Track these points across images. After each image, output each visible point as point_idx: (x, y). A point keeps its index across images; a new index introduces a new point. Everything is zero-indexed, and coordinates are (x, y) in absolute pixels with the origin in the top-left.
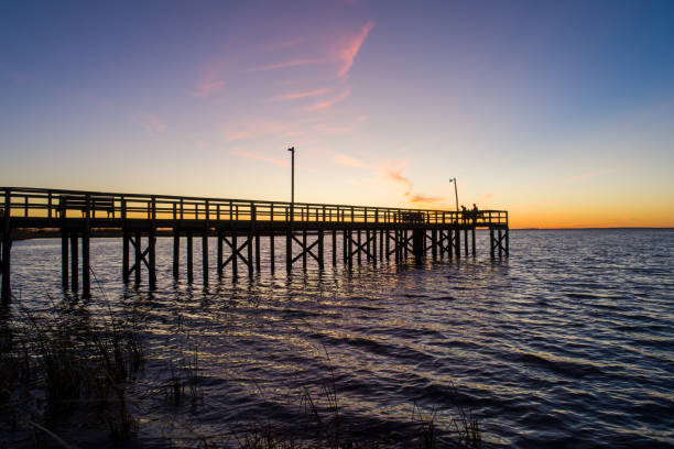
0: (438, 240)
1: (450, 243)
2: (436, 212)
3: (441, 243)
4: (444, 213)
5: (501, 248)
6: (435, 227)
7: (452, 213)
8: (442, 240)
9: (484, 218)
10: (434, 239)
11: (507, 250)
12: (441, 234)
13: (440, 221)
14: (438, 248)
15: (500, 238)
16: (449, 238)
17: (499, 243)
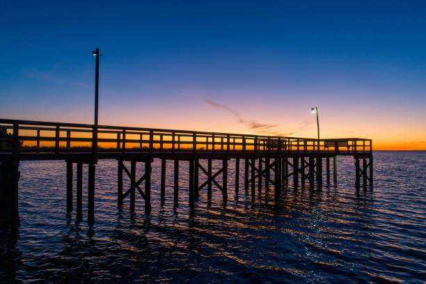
0: (300, 167)
1: (311, 171)
2: (298, 140)
3: (302, 171)
4: (306, 140)
5: (365, 177)
6: (297, 155)
7: (313, 140)
8: (303, 167)
9: (348, 146)
10: (295, 166)
11: (371, 180)
12: (303, 161)
13: (301, 148)
14: (300, 175)
15: (365, 166)
16: (311, 165)
17: (364, 172)
